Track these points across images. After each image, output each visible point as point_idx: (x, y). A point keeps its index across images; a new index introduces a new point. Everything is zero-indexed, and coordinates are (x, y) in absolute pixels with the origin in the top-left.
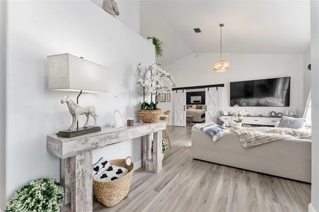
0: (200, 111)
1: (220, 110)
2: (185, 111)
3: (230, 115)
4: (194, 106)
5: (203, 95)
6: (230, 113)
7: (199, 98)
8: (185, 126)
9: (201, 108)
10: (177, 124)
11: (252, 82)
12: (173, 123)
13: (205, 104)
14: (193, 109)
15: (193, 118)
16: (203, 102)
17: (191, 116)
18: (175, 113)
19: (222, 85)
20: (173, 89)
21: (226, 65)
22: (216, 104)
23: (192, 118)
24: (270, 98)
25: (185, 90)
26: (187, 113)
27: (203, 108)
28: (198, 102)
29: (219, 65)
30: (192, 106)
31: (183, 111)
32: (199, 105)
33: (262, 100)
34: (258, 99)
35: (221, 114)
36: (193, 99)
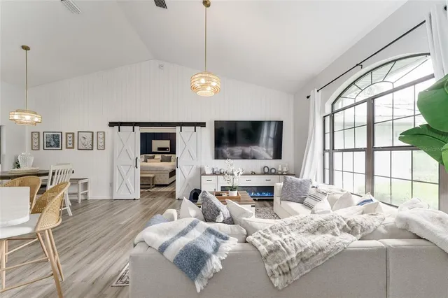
0: (168, 166)
1: (199, 166)
2: (139, 168)
3: (214, 174)
4: (158, 156)
5: (172, 138)
6: (215, 170)
7: (166, 144)
8: (138, 197)
9: (169, 160)
10: (121, 194)
11: (235, 123)
12: (112, 194)
13: (175, 153)
14: (156, 163)
15: (156, 179)
16: (173, 150)
17: (152, 176)
18: (117, 173)
19: (203, 125)
20: (112, 124)
21: (214, 84)
22: (194, 155)
23: (153, 178)
24: (255, 147)
25: (137, 128)
26: (142, 170)
27: (172, 160)
28: (165, 149)
29: (203, 81)
30: (153, 157)
31: (133, 168)
32: (166, 155)
33: (248, 150)
34: (243, 148)
35: (202, 173)
36: (156, 144)
